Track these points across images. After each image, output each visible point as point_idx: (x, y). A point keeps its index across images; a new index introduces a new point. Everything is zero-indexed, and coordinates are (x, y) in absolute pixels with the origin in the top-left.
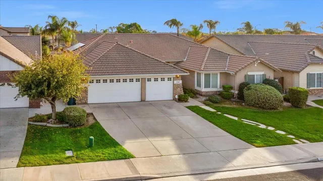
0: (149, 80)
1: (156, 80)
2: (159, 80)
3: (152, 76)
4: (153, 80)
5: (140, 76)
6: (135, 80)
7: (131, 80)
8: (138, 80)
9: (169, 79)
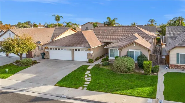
0: (76, 50)
1: (79, 50)
2: (81, 50)
3: (78, 48)
4: (77, 50)
5: (71, 48)
6: (69, 50)
7: (68, 50)
8: (70, 50)
9: (86, 50)
